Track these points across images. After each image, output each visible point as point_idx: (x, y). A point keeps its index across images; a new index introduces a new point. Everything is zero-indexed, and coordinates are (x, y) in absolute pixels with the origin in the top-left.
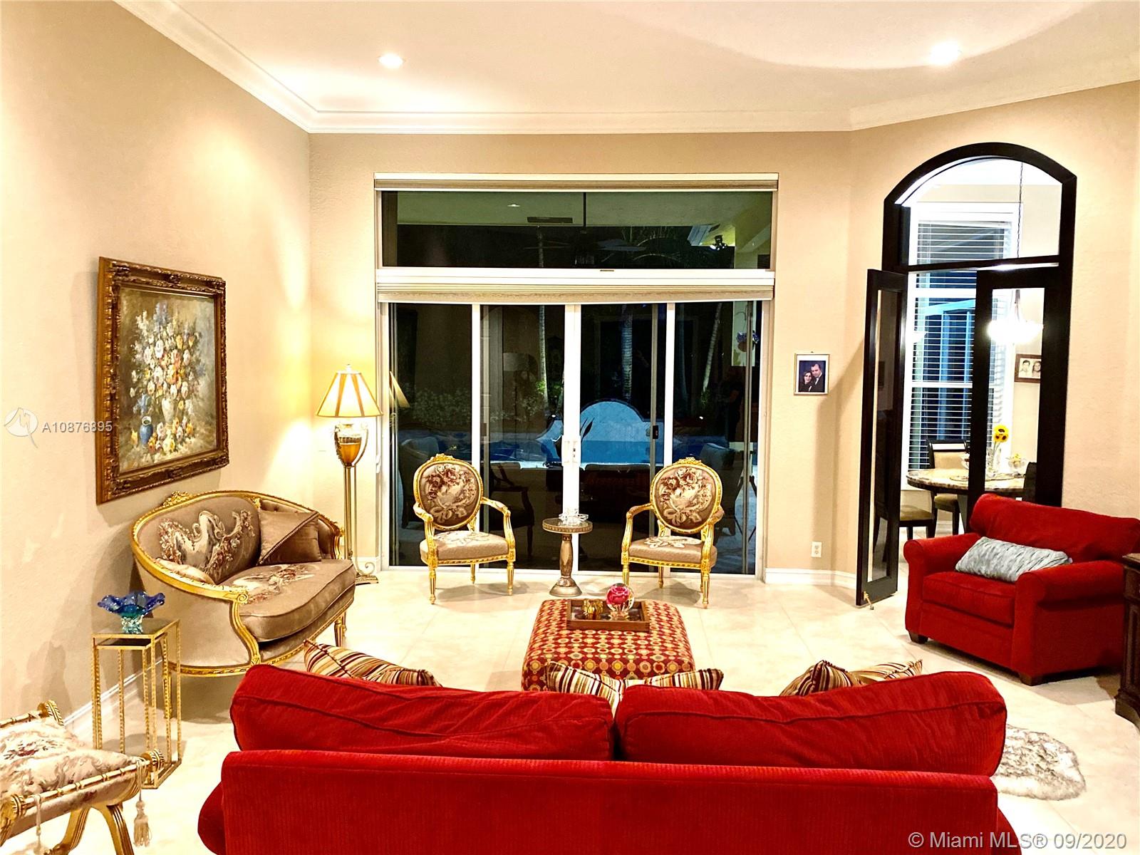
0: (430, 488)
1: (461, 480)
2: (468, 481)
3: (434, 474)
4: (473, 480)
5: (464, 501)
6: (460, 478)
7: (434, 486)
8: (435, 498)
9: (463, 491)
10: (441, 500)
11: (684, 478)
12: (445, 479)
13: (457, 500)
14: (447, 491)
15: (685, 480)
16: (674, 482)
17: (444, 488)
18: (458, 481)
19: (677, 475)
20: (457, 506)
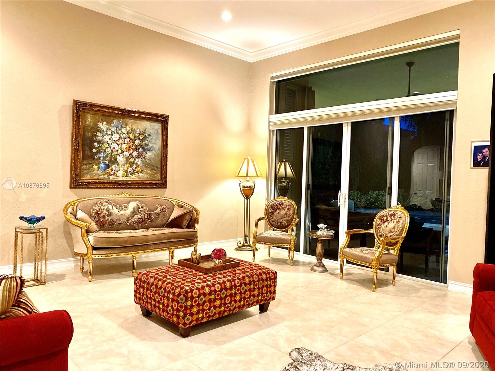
0: (271, 210)
1: (286, 208)
2: (289, 209)
3: (274, 204)
4: (292, 209)
5: (286, 218)
6: (286, 207)
7: (273, 210)
8: (273, 215)
9: (286, 214)
10: (275, 216)
11: (391, 216)
12: (279, 207)
13: (283, 217)
14: (279, 213)
15: (391, 218)
16: (385, 218)
17: (278, 211)
18: (285, 208)
19: (388, 214)
20: (283, 220)
